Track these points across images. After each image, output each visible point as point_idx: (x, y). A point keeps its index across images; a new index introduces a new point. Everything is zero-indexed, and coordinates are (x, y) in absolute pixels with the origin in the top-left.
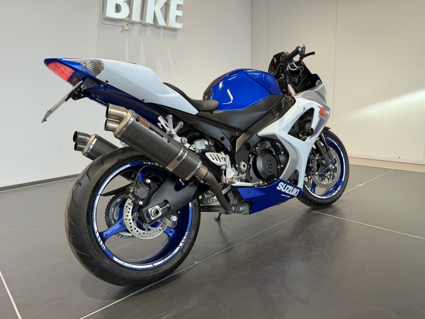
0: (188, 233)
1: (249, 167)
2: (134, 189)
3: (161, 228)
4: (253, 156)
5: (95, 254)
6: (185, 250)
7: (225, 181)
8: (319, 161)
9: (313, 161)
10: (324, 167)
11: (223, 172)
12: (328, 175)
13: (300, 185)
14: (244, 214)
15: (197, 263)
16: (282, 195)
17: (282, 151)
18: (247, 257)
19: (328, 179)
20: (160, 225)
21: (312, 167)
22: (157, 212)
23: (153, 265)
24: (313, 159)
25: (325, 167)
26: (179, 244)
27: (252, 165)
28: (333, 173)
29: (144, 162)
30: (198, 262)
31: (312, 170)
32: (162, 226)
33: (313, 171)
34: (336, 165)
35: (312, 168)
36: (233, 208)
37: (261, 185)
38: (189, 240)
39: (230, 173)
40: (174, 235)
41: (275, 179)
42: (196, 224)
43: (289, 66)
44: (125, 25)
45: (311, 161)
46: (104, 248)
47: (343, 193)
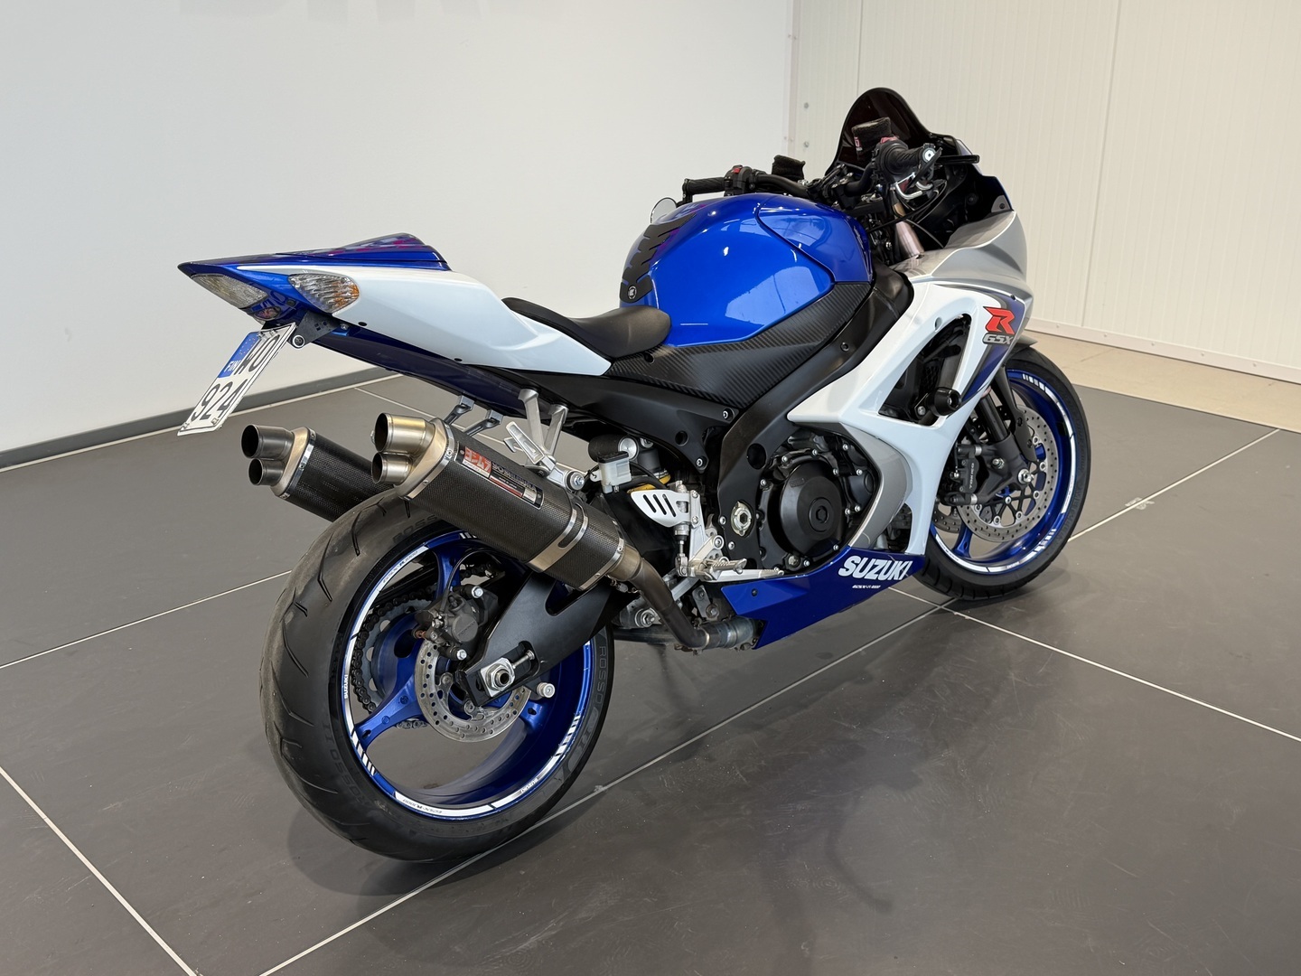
0: (579, 717)
1: (757, 516)
2: (442, 620)
3: (510, 712)
4: (772, 486)
5: (351, 788)
6: (572, 766)
7: (685, 571)
8: (986, 459)
9: (963, 463)
10: (1000, 478)
11: (682, 543)
12: (1013, 499)
13: (917, 546)
14: (739, 648)
15: (602, 789)
16: (855, 587)
17: (860, 465)
18: (741, 772)
19: (1014, 512)
21: (961, 482)
22: (505, 678)
23: (492, 807)
24: (967, 456)
25: (1005, 477)
26: (557, 748)
27: (766, 511)
28: (1033, 492)
29: (461, 534)
30: (606, 788)
31: (959, 491)
32: (512, 705)
33: (963, 495)
34: (1043, 466)
35: (961, 484)
36: (708, 637)
37: (793, 569)
38: (584, 737)
39: (703, 546)
40: (542, 720)
41: (836, 547)
42: (600, 692)
43: (897, 186)
45: (960, 461)
46: (372, 773)
47: (1069, 540)
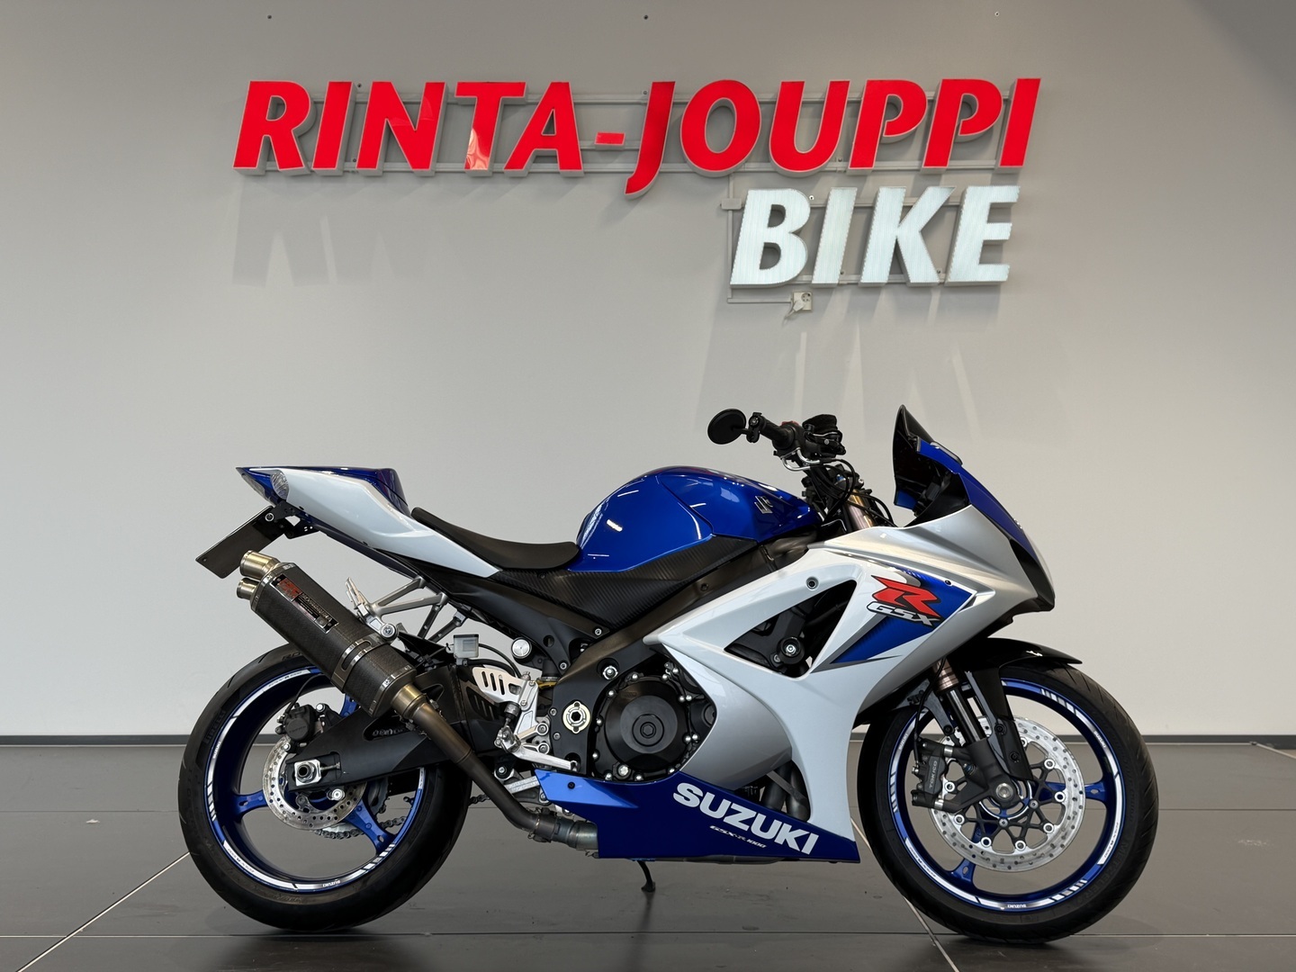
0: (394, 845)
1: (598, 721)
6: (371, 881)
10: (981, 789)
11: (508, 720)
12: (1012, 824)
19: (1013, 840)
20: (332, 809)
21: (922, 779)
22: (302, 771)
23: (295, 886)
24: (931, 752)
25: (985, 789)
28: (1043, 823)
31: (919, 789)
38: (390, 863)
41: (671, 770)
44: (798, 296)
46: (213, 819)
